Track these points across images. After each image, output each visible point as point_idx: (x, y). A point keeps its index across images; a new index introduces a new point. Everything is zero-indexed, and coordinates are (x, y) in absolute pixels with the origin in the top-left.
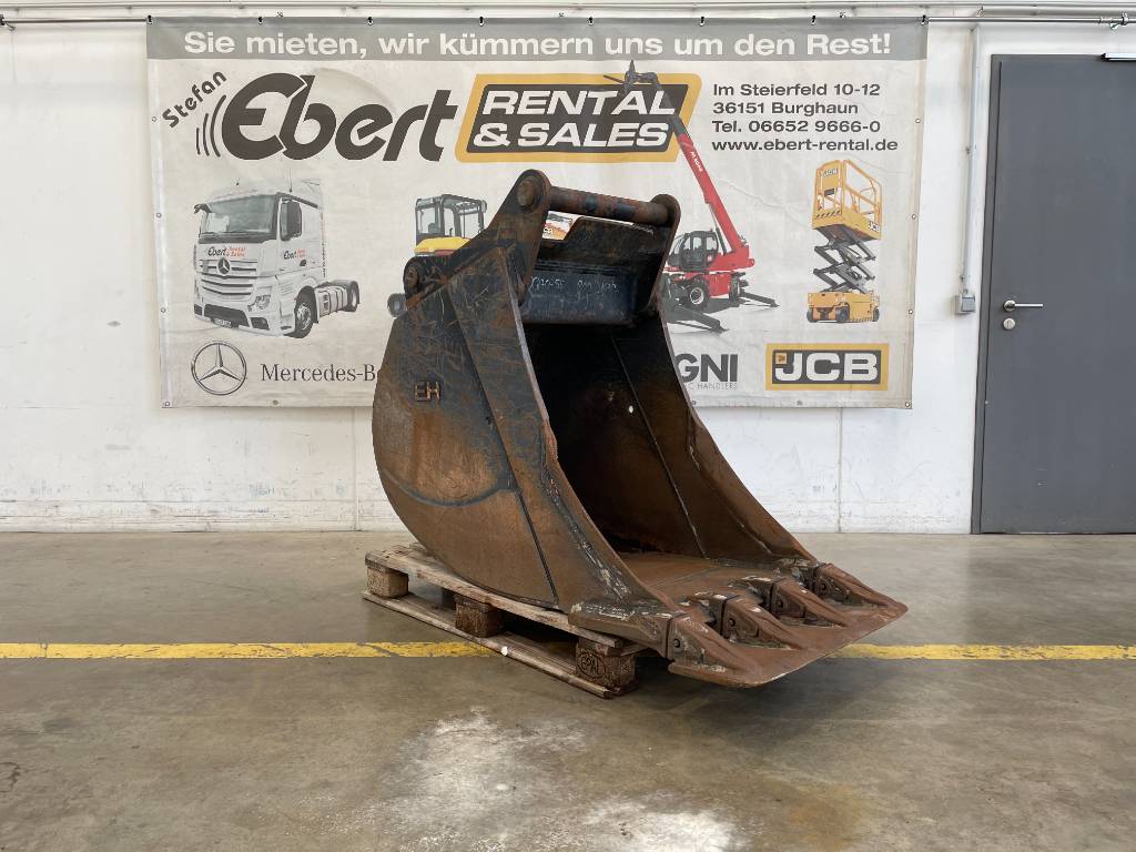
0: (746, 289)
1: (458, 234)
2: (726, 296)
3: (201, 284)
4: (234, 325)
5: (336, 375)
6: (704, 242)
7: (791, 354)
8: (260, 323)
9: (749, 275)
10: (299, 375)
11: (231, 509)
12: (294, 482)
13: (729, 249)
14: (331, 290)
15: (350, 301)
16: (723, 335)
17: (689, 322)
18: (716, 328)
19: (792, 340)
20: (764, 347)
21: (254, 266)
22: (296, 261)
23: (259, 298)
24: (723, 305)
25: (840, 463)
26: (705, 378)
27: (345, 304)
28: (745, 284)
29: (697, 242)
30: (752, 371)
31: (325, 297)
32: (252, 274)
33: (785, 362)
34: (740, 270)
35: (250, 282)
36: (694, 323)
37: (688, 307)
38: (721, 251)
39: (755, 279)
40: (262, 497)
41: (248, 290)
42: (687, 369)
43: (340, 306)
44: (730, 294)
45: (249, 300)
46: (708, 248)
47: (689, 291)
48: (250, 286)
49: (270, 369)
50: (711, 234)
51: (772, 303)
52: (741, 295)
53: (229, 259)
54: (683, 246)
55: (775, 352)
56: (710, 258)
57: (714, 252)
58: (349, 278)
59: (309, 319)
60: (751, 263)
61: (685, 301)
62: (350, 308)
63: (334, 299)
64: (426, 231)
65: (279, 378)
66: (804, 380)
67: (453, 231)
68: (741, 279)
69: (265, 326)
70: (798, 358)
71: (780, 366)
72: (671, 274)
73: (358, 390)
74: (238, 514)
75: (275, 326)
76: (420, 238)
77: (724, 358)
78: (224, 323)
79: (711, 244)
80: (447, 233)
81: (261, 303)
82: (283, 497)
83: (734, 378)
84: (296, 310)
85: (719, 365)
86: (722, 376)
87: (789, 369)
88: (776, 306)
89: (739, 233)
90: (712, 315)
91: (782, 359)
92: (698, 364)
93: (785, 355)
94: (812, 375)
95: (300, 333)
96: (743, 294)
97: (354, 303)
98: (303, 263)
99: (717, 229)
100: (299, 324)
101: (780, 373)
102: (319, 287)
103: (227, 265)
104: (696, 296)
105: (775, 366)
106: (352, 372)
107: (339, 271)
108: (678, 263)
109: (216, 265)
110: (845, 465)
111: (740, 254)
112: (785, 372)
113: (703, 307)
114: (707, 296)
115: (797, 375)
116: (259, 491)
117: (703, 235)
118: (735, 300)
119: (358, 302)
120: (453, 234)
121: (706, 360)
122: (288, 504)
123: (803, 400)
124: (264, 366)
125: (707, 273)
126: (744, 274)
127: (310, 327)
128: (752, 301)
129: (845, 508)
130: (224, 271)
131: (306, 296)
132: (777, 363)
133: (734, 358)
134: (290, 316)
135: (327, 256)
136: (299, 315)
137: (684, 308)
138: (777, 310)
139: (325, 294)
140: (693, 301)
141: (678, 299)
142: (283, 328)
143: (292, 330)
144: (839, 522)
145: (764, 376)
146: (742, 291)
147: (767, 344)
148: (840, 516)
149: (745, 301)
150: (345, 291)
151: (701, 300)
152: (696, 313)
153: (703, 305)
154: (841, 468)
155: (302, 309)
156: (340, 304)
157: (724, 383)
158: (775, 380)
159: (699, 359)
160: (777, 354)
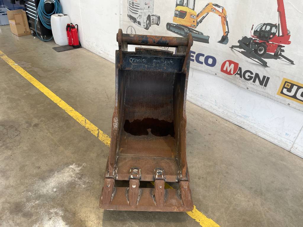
0: (283, 53)
1: (187, 6)
2: (273, 54)
3: (129, 8)
4: (134, 22)
6: (271, 29)
7: (292, 85)
8: (139, 23)
9: (286, 47)
13: (281, 34)
14: (154, 17)
16: (267, 68)
17: (255, 59)
18: (265, 65)
19: (295, 80)
20: (282, 79)
21: (139, 5)
22: (147, 6)
23: (139, 15)
24: (270, 57)
26: (254, 81)
27: (157, 23)
28: (283, 51)
29: (268, 28)
30: (274, 85)
32: (138, 8)
33: (289, 87)
34: (283, 45)
35: (138, 10)
36: (257, 60)
37: (256, 53)
38: (277, 34)
39: (288, 50)
41: (137, 13)
42: (249, 76)
44: (275, 53)
45: (138, 15)
46: (272, 31)
47: (258, 47)
48: (138, 11)
50: (275, 26)
51: (292, 62)
52: (279, 55)
53: (134, 2)
54: (262, 28)
55: (286, 82)
56: (271, 36)
57: (274, 34)
58: (158, 15)
59: (149, 25)
60: (289, 43)
61: (256, 51)
62: (158, 24)
63: (154, 20)
64: (178, 3)
66: (294, 97)
67: (186, 5)
68: (282, 48)
69: (140, 24)
70: (295, 88)
71: (286, 88)
72: (253, 38)
75: (142, 24)
76: (177, 5)
77: (264, 77)
78: (133, 21)
79: (274, 30)
80: (184, 5)
81: (140, 17)
83: (265, 86)
85: (261, 79)
86: (261, 83)
87: (289, 90)
88: (294, 64)
89: (288, 28)
90: (265, 60)
91: (288, 85)
92: (253, 76)
93: (290, 85)
94: (298, 96)
95: (147, 28)
96: (281, 55)
98: (149, 7)
99: (279, 24)
100: (147, 26)
101: (285, 91)
102: (152, 16)
103: (134, 4)
104: (261, 50)
105: (284, 87)
107: (156, 12)
108: (257, 35)
109: (131, 3)
111: (286, 38)
112: (287, 91)
113: (262, 55)
114: (265, 51)
115: (292, 93)
117: (272, 26)
118: (276, 56)
119: (160, 23)
120: (186, 6)
121: (257, 75)
123: (291, 104)
125: (268, 42)
126: (284, 47)
127: (149, 27)
128: (283, 59)
129: (295, 146)
130: (133, 6)
131: (149, 17)
132: (286, 86)
133: (268, 78)
134: (145, 22)
135: (154, 6)
136: (147, 23)
137: (254, 54)
138: (293, 66)
139: (153, 18)
140: (259, 52)
141: (253, 49)
142: (144, 26)
143: (145, 27)
144: (291, 148)
145: (278, 89)
146: (280, 53)
147: (284, 78)
148: (292, 147)
149: (280, 58)
150: (157, 19)
151: (262, 52)
152: (259, 57)
153: (262, 54)
154: (300, 132)
155: (148, 21)
156: (156, 22)
157: (261, 86)
158: (282, 92)
159: (254, 74)
160: (287, 83)
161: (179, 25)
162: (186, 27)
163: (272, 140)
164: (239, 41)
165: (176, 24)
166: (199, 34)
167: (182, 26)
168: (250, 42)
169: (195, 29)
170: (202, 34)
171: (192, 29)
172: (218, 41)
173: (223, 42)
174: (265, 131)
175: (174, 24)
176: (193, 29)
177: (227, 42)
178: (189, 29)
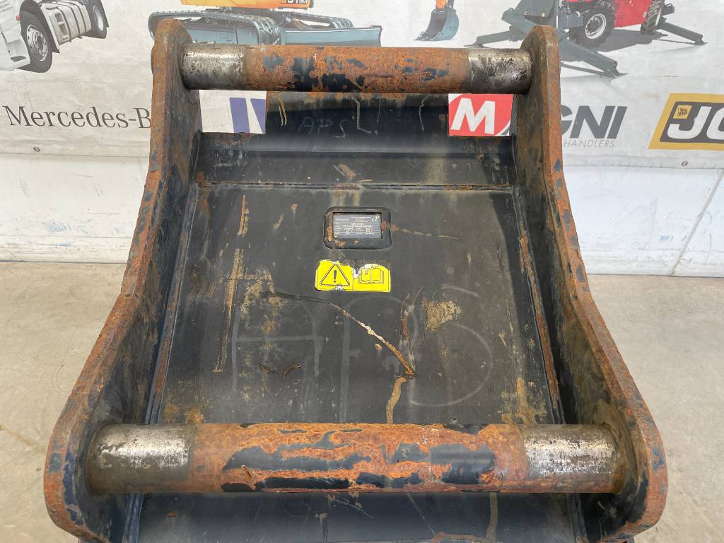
0: (669, 19)
2: (637, 28)
5: (101, 120)
7: (696, 107)
10: (54, 119)
11: (30, 243)
12: (89, 221)
15: (94, 23)
16: (617, 81)
17: (574, 64)
18: (610, 71)
19: (705, 91)
20: (665, 98)
24: (631, 40)
25: (701, 216)
26: (575, 134)
27: (89, 27)
28: (669, 10)
30: (641, 125)
31: (57, 16)
33: (685, 117)
36: (582, 64)
37: (577, 42)
40: (58, 233)
43: (82, 31)
44: (644, 23)
47: (586, 18)
49: (16, 112)
51: (697, 39)
52: (659, 27)
55: (677, 104)
59: (45, 47)
61: (577, 34)
62: (96, 33)
63: (71, 20)
65: (31, 122)
66: (702, 138)
68: (666, 2)
70: (704, 112)
71: (676, 121)
73: (135, 138)
74: (40, 246)
77: (609, 110)
82: (81, 233)
83: (613, 135)
84: (24, 34)
85: (599, 119)
86: (598, 132)
87: (686, 125)
88: (702, 44)
90: (610, 54)
91: (683, 112)
92: (572, 117)
93: (689, 108)
94: (713, 133)
95: (38, 65)
96: (663, 24)
97: (101, 26)
100: (35, 54)
101: (674, 131)
104: (594, 27)
105: (671, 120)
106: (120, 117)
110: (705, 218)
112: (681, 128)
113: (600, 43)
114: (610, 25)
115: (696, 131)
116: (54, 228)
118: (648, 34)
119: (106, 24)
121: (585, 112)
122: (90, 240)
123: (690, 161)
124: (7, 107)
127: (50, 58)
128: (672, 36)
129: (687, 256)
131: (30, 13)
132: (676, 116)
133: (622, 110)
134: (18, 41)
136: (30, 41)
137: (573, 44)
138: (701, 49)
139: (57, 11)
140: (588, 34)
141: (567, 31)
142: (15, 59)
143: (27, 61)
144: (675, 267)
145: (653, 132)
146: (662, 20)
147: (671, 94)
148: (679, 262)
149: (661, 35)
150: (83, 8)
151: (600, 32)
152: (587, 50)
153: (601, 40)
154: (699, 221)
155: (31, 33)
156: (81, 26)
157: (599, 140)
158: (665, 138)
159: (575, 111)
160: (679, 106)
161: (220, 11)
162: (261, 12)
163: (622, 268)
164: (507, 16)
165: (204, 8)
166: (332, 26)
167: (236, 10)
168: (553, 10)
169: (309, 12)
170: (347, 24)
171: (292, 15)
172: (418, 34)
173: (439, 35)
174: (602, 254)
175: (195, 14)
176: (299, 16)
177: (455, 29)
178: (278, 18)
